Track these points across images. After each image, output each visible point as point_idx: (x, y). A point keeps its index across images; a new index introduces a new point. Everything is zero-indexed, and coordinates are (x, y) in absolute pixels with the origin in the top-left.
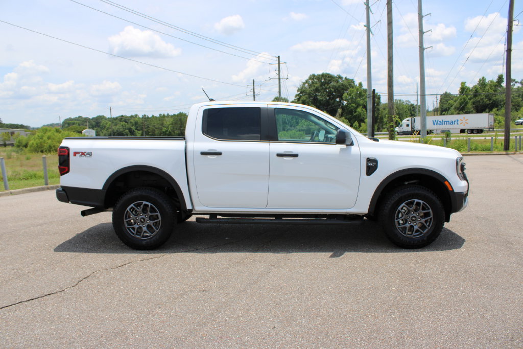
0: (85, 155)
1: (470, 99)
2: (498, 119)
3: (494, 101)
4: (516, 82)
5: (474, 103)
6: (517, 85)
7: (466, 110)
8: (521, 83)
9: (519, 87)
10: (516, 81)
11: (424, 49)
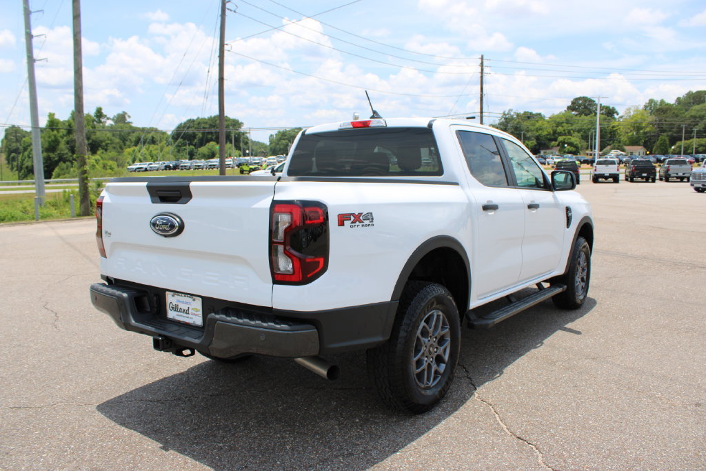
0: (361, 222)
1: (62, 137)
2: (109, 164)
3: (93, 141)
4: (108, 119)
5: (68, 143)
6: (109, 123)
7: (59, 152)
8: (113, 120)
9: (112, 125)
10: (108, 116)
11: (34, 61)
